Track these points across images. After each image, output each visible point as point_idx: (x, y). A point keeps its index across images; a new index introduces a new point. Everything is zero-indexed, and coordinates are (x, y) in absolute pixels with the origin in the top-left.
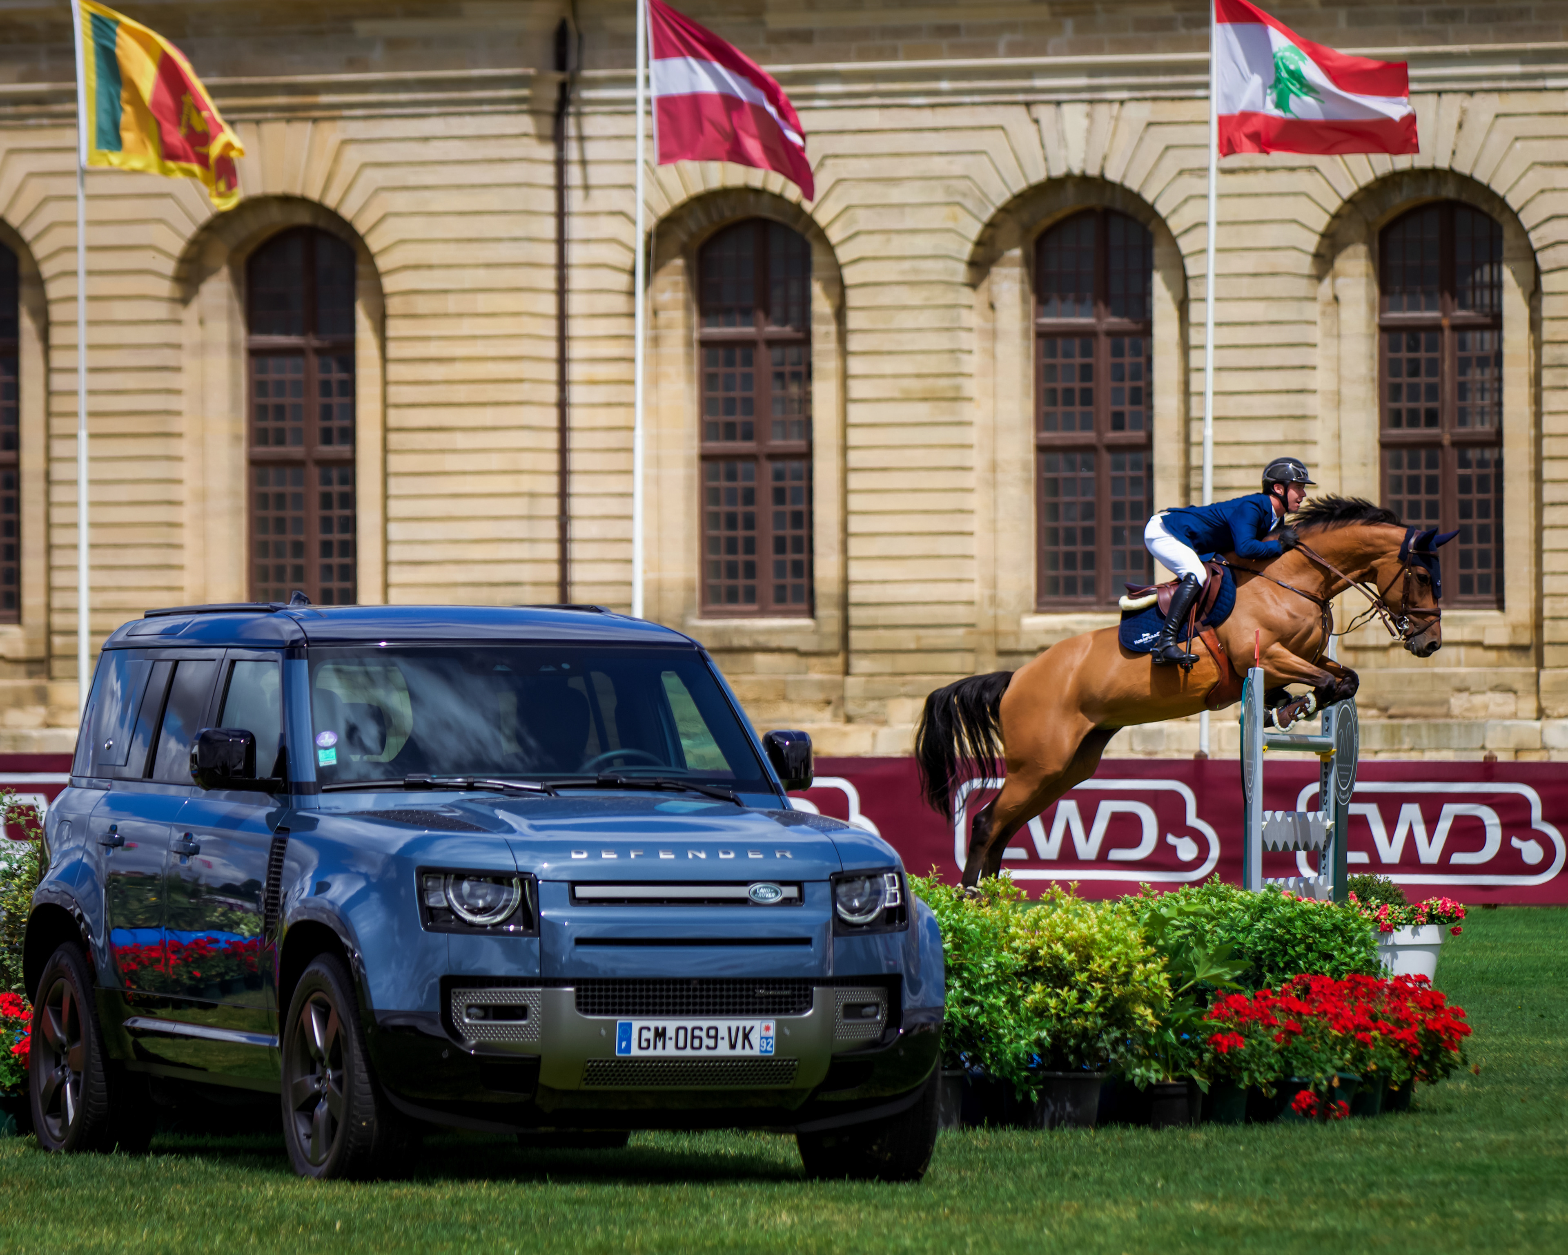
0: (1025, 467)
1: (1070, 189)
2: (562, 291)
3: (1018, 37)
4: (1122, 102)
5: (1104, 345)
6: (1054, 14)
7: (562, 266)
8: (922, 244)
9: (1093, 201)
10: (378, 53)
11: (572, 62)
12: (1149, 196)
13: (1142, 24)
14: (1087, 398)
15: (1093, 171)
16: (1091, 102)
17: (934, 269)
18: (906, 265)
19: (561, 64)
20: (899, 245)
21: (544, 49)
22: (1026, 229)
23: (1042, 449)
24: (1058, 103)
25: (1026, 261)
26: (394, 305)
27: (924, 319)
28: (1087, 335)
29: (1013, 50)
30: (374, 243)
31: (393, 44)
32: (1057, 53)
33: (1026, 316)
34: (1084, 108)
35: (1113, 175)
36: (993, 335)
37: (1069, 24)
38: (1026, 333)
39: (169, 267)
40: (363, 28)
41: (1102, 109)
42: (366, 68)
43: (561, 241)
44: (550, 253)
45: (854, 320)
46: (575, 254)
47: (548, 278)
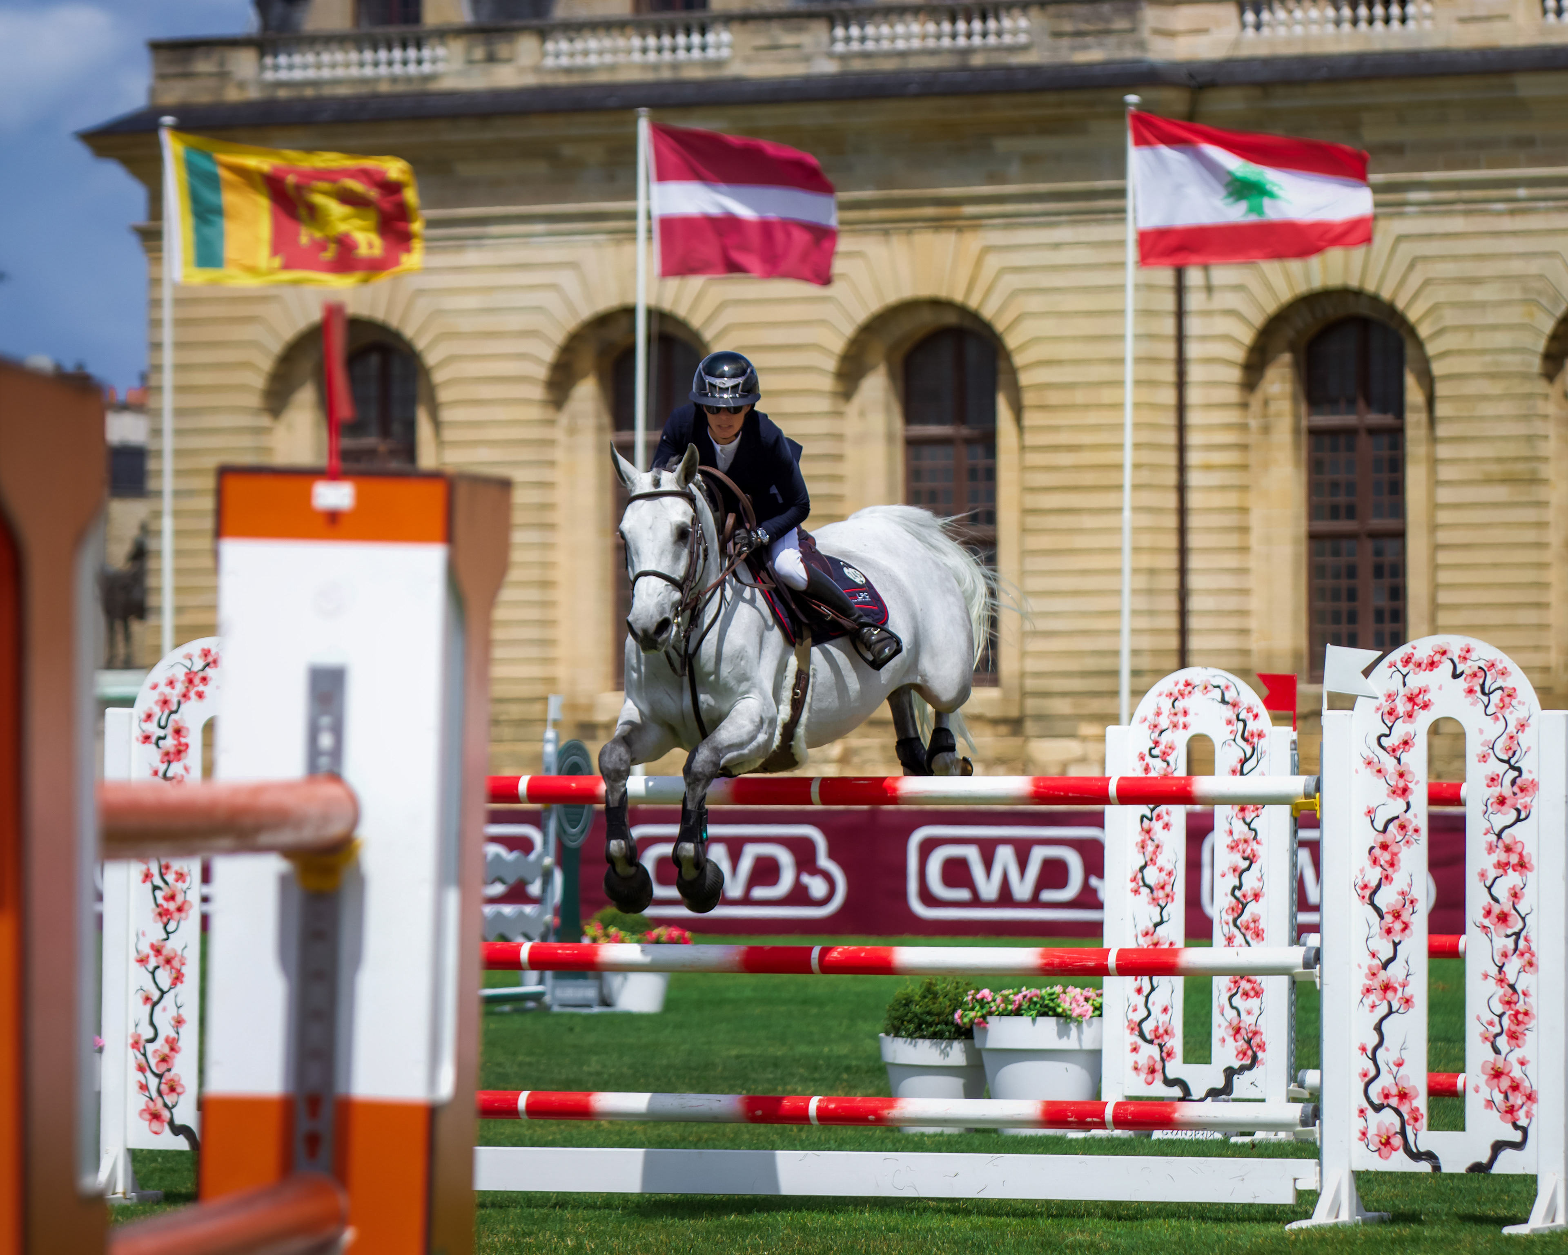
2: (1181, 384)
7: (1181, 361)
8: (1502, 339)
10: (1014, 168)
17: (1512, 362)
18: (1488, 358)
20: (1482, 340)
26: (1028, 398)
27: (1504, 408)
30: (1011, 342)
31: (1029, 160)
39: (831, 364)
40: (1002, 145)
42: (1003, 181)
43: (1180, 338)
44: (1169, 350)
45: (1441, 410)
46: (1193, 350)
47: (1168, 373)
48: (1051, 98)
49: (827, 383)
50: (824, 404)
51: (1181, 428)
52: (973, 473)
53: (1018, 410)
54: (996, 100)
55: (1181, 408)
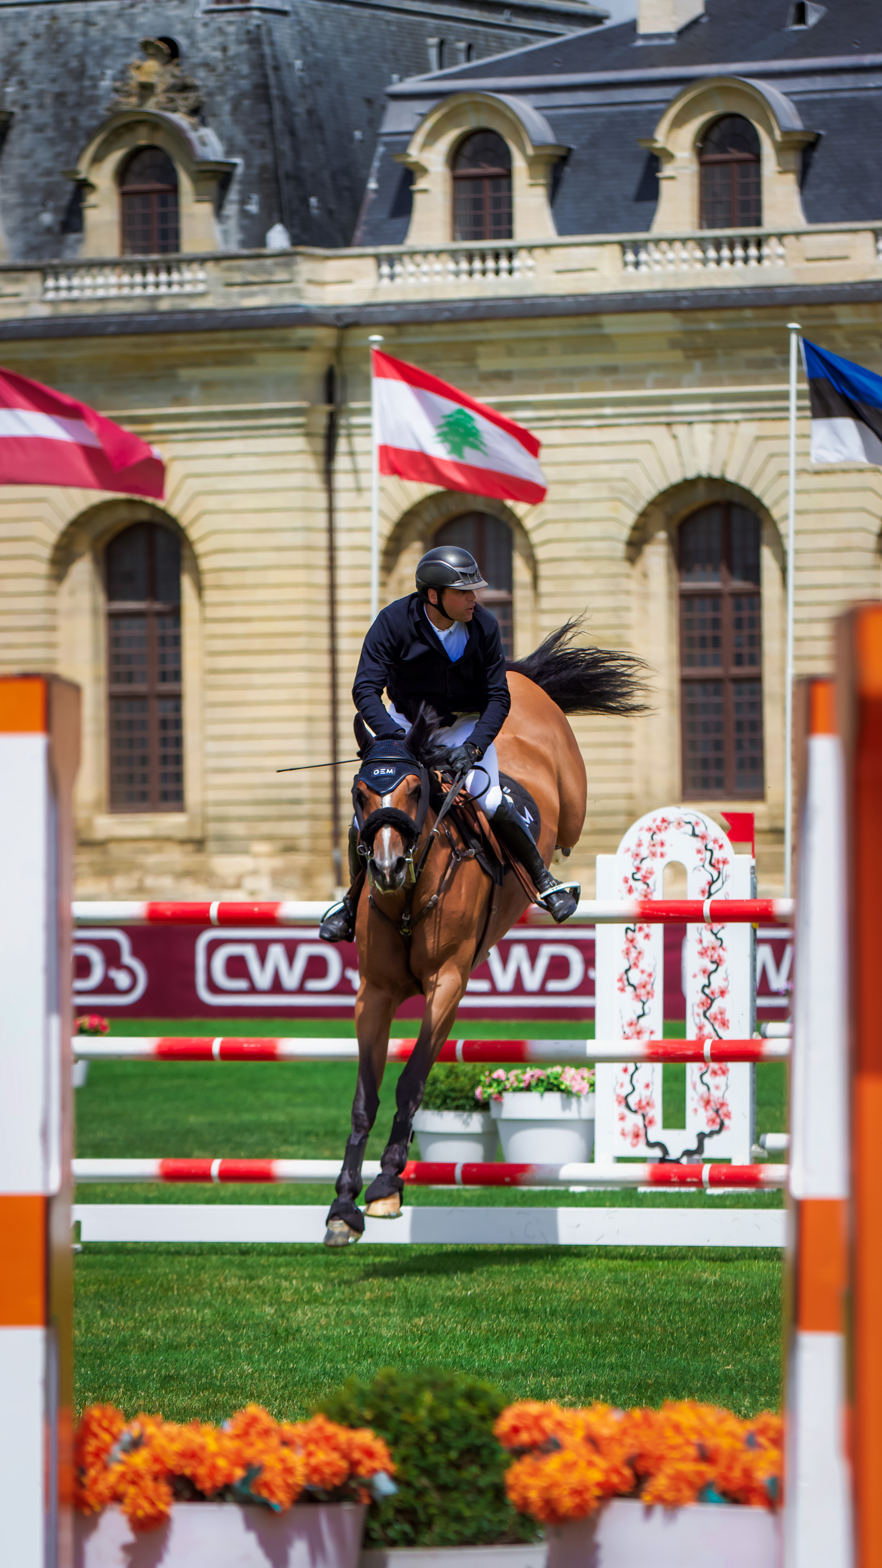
1: (701, 488)
2: (332, 567)
3: (660, 374)
4: (736, 422)
5: (727, 604)
6: (687, 357)
7: (332, 548)
8: (593, 529)
9: (718, 496)
10: (195, 392)
11: (338, 396)
12: (757, 492)
13: (752, 364)
14: (716, 642)
15: (716, 474)
16: (714, 422)
17: (601, 548)
18: (581, 545)
19: (330, 398)
20: (577, 530)
21: (316, 388)
22: (669, 518)
23: (685, 681)
24: (690, 423)
25: (671, 541)
26: (208, 579)
27: (596, 585)
28: (714, 596)
29: (659, 384)
30: (193, 533)
31: (206, 385)
32: (690, 386)
33: (670, 581)
34: (709, 427)
35: (731, 476)
36: (645, 596)
37: (698, 364)
38: (670, 596)
39: (46, 552)
40: (185, 374)
41: (722, 428)
42: (186, 404)
43: (331, 530)
44: (322, 539)
45: (544, 586)
46: (342, 539)
47: (321, 558)
48: (225, 335)
49: (43, 568)
50: (41, 585)
51: (333, 602)
52: (163, 641)
53: (200, 588)
54: (180, 338)
55: (332, 586)
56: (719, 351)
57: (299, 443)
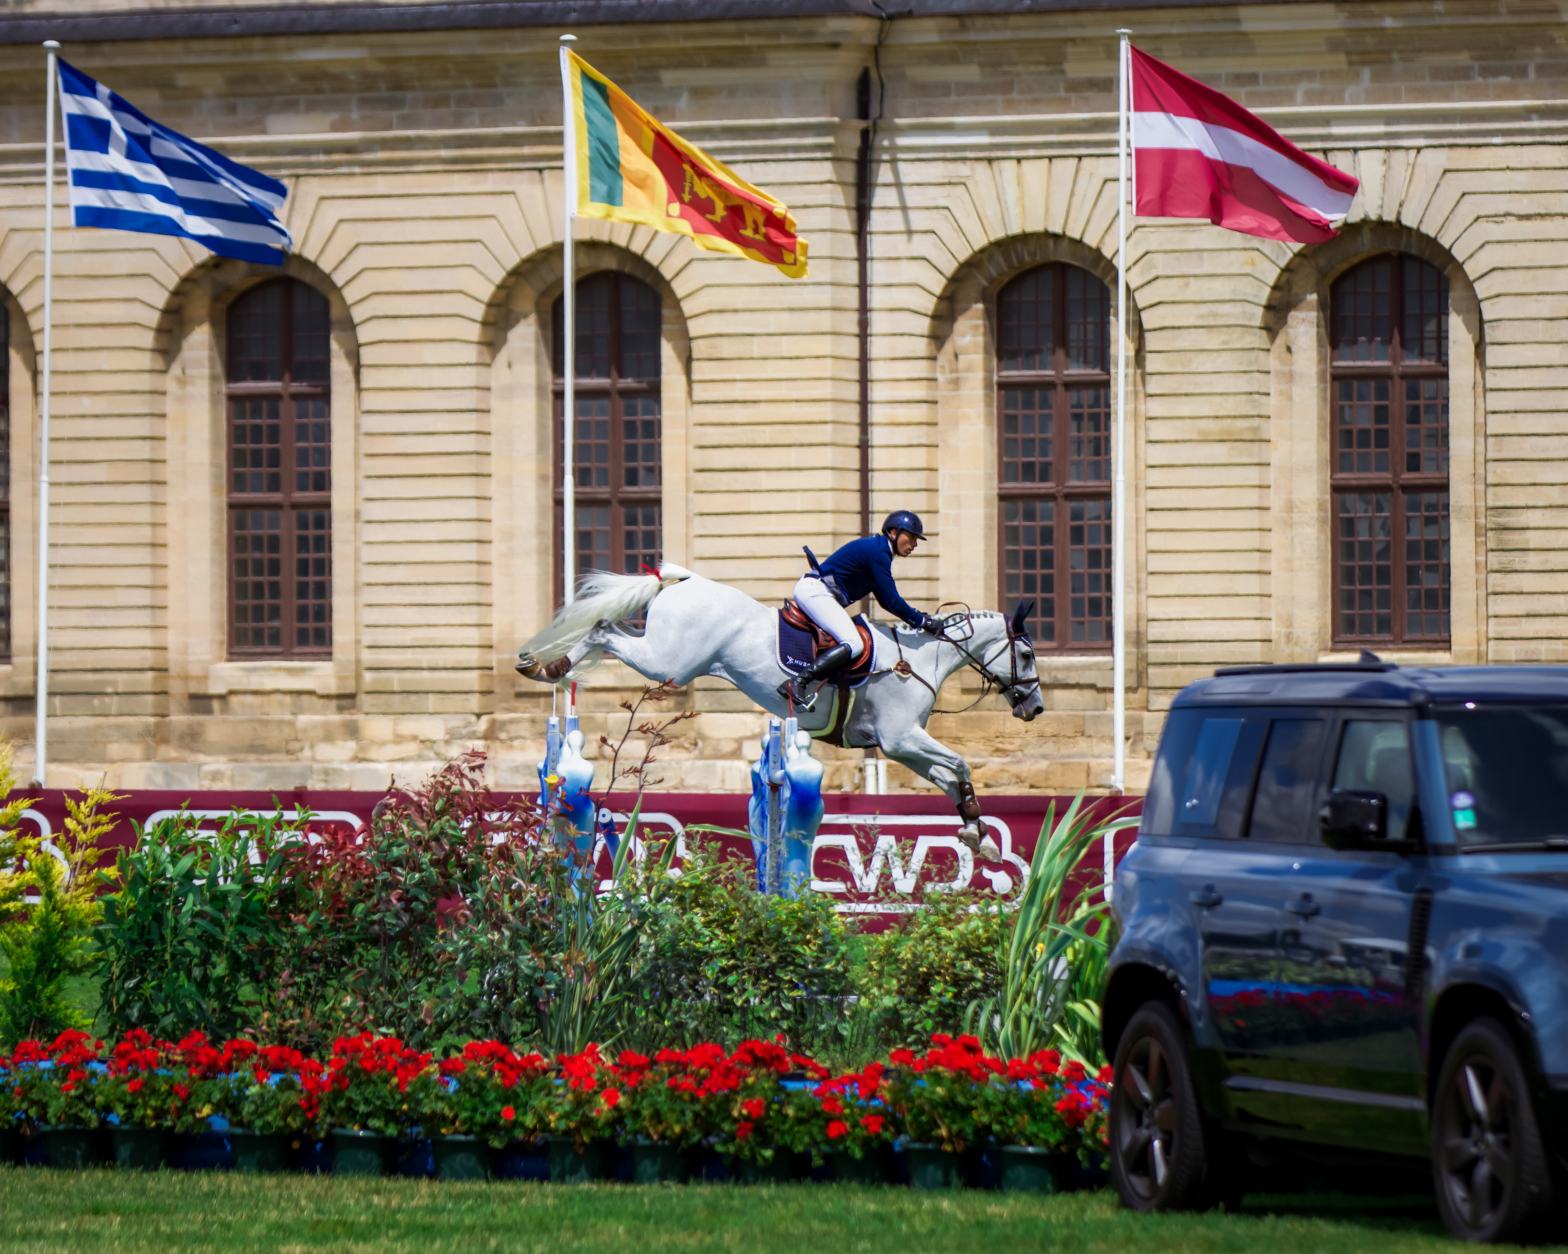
0: (1321, 507)
1: (1366, 235)
2: (863, 335)
3: (1316, 85)
4: (1419, 149)
5: (1398, 389)
6: (1351, 64)
7: (864, 309)
8: (1221, 289)
9: (1389, 246)
10: (683, 102)
11: (874, 111)
12: (1445, 241)
13: (1438, 73)
14: (1382, 439)
15: (1389, 216)
16: (1388, 149)
17: (1232, 313)
18: (1205, 309)
19: (863, 112)
20: (1196, 290)
21: (847, 98)
22: (1322, 274)
23: (1337, 489)
24: (1356, 150)
25: (1322, 305)
26: (699, 349)
27: (1223, 362)
28: (1381, 378)
29: (1310, 99)
30: (680, 288)
31: (698, 93)
32: (1354, 102)
33: (1322, 359)
34: (1381, 154)
35: (1409, 220)
36: (1290, 377)
37: (1366, 73)
38: (1321, 377)
39: (478, 311)
40: (669, 77)
41: (1399, 155)
43: (863, 286)
44: (852, 298)
45: (1152, 363)
46: (876, 298)
47: (850, 322)
48: (730, 27)
49: (474, 332)
50: (471, 354)
51: (864, 381)
52: (630, 429)
53: (688, 361)
54: (668, 29)
55: (864, 359)
56: (1395, 56)
57: (826, 170)
